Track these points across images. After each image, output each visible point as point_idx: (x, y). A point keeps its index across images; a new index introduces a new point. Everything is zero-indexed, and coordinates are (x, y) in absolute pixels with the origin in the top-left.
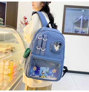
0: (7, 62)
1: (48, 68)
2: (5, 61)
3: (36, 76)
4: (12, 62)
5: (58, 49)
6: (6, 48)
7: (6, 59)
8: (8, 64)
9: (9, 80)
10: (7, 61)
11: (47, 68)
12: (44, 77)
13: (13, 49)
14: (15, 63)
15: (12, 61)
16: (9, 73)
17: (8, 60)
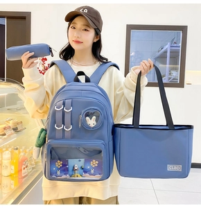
0: (7, 152)
1: (83, 160)
2: (4, 149)
3: (64, 177)
4: (17, 151)
5: (95, 123)
6: (4, 126)
7: (6, 145)
8: (10, 156)
9: (13, 187)
10: (7, 150)
11: (80, 161)
12: (79, 175)
13: (18, 126)
14: (22, 154)
15: (17, 149)
16: (13, 172)
17: (10, 147)
